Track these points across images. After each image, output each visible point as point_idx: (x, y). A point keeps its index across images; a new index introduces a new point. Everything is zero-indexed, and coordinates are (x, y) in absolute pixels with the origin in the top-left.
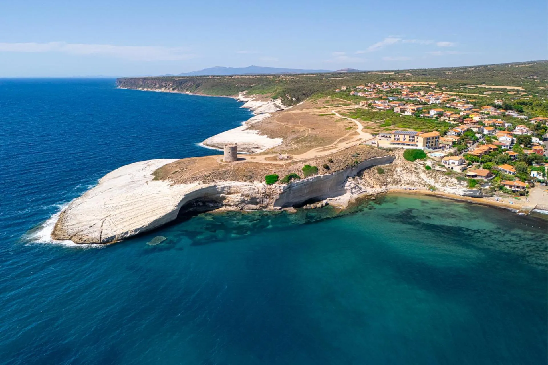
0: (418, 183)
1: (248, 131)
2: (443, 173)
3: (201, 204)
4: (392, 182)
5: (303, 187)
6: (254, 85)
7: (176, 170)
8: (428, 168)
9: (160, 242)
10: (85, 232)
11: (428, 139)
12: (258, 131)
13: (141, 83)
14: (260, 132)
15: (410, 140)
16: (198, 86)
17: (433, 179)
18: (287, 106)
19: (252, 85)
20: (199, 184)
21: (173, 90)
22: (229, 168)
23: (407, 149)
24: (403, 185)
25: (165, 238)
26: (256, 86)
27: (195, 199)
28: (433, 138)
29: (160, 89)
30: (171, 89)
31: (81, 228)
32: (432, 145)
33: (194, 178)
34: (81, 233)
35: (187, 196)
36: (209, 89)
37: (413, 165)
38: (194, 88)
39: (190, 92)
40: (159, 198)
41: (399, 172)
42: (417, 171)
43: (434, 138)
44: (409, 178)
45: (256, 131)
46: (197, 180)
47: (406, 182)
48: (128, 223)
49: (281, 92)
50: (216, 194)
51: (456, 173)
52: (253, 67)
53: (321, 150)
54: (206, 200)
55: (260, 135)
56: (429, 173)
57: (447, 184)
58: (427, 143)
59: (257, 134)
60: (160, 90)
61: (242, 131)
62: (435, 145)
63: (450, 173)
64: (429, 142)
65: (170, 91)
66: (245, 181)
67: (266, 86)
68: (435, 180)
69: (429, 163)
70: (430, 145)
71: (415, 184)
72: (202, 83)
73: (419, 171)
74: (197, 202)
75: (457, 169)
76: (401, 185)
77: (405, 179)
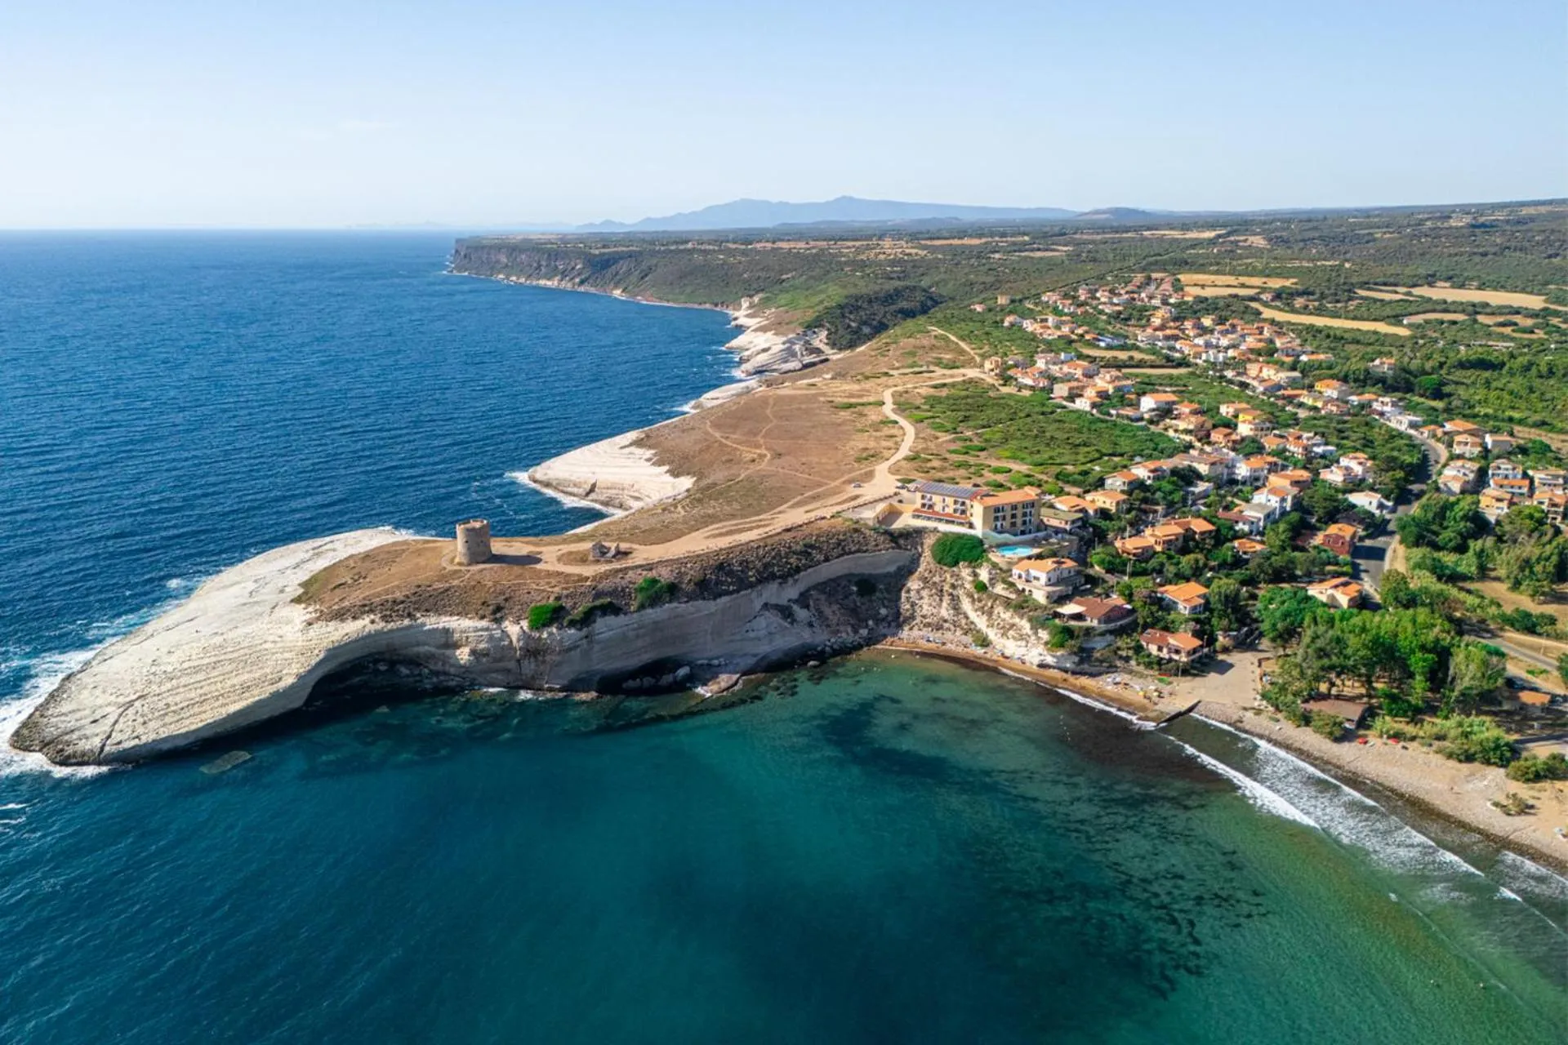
0: (954, 624)
1: (633, 449)
2: (1007, 603)
3: (382, 667)
4: (890, 619)
5: (631, 634)
6: (789, 276)
7: (343, 581)
8: (981, 587)
9: (229, 767)
10: (75, 736)
11: (997, 510)
12: (653, 452)
13: (505, 260)
14: (655, 455)
15: (955, 511)
16: (646, 275)
17: (985, 618)
18: (840, 349)
19: (784, 277)
20: (373, 622)
21: (582, 282)
22: (455, 583)
23: (945, 534)
24: (916, 628)
25: (249, 757)
26: (793, 277)
27: (370, 655)
28: (1014, 507)
29: (549, 279)
30: (577, 280)
31: (72, 725)
32: (1013, 524)
33: (365, 605)
34: (66, 738)
35: (333, 653)
36: (671, 284)
37: (948, 576)
38: (634, 278)
39: (623, 291)
40: (273, 654)
41: (912, 593)
42: (955, 593)
43: (1020, 507)
44: (935, 611)
45: (649, 453)
46: (371, 611)
47: (925, 621)
48: (177, 717)
49: (833, 308)
50: (413, 646)
51: (1037, 607)
52: (847, 201)
53: (724, 530)
54: (395, 658)
55: (653, 464)
56: (980, 600)
57: (1011, 633)
58: (996, 518)
59: (648, 460)
60: (549, 283)
61: (622, 448)
62: (1024, 523)
63: (1022, 605)
64: (1004, 518)
65: (574, 285)
66: (483, 617)
67: (816, 280)
68: (988, 620)
69: (984, 575)
70: (1006, 524)
71: (946, 625)
72: (656, 266)
73: (961, 592)
74: (376, 662)
75: (1040, 597)
76: (911, 629)
77: (924, 612)
